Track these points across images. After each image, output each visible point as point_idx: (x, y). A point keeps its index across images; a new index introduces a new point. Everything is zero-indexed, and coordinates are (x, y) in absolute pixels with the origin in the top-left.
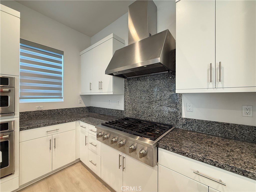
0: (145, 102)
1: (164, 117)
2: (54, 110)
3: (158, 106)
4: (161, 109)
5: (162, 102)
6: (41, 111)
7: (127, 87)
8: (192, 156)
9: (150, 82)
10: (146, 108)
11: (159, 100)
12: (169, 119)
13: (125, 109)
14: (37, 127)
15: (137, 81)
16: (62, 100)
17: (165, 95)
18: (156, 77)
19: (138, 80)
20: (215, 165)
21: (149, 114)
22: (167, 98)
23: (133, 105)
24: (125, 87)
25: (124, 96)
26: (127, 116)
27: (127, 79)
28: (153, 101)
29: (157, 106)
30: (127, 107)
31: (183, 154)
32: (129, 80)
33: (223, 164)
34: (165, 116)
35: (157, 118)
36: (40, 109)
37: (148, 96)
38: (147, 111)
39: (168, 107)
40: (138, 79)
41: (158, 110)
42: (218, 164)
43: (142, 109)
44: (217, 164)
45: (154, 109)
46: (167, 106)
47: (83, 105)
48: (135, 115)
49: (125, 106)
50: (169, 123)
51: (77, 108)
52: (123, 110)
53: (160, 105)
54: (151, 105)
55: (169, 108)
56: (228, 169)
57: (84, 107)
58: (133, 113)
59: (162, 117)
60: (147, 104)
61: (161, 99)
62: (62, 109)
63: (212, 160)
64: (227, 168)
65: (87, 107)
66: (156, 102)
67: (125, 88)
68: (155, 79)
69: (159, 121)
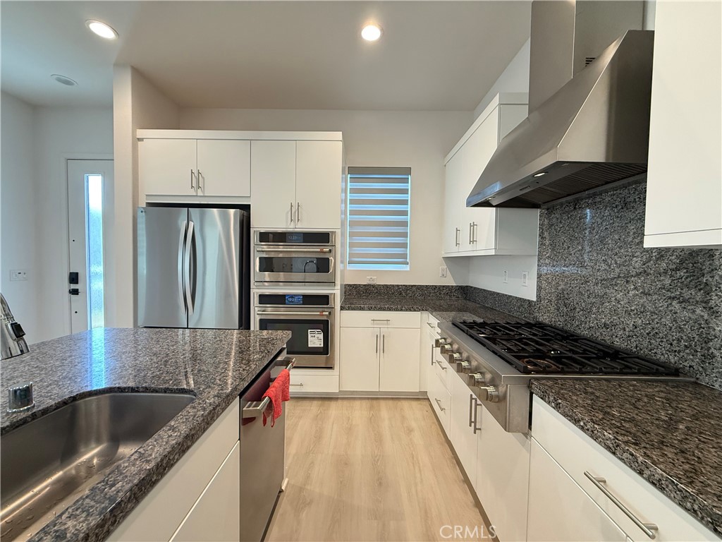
0: (594, 280)
1: (654, 335)
2: (393, 286)
3: (635, 295)
4: (646, 304)
5: (649, 282)
6: (373, 286)
7: (546, 234)
8: (592, 431)
9: (613, 214)
10: (594, 300)
11: (638, 275)
12: (671, 344)
13: (538, 296)
14: (360, 310)
15: (572, 211)
16: (407, 268)
17: (662, 256)
18: (634, 193)
19: (575, 208)
20: (641, 473)
21: (603, 320)
22: (671, 267)
23: (560, 288)
24: (542, 232)
25: (539, 261)
26: (544, 318)
27: (548, 209)
28: (619, 277)
29: (631, 293)
30: (543, 293)
31: (575, 420)
32: (550, 210)
33: (660, 477)
34: (657, 331)
35: (629, 336)
36: (372, 283)
37: (603, 258)
38: (599, 308)
39: (669, 301)
40: (576, 205)
41: (633, 308)
42: (649, 473)
43: (584, 301)
44: (647, 472)
45: (622, 303)
46: (670, 298)
47: (450, 281)
48: (562, 319)
49: (539, 289)
50: (673, 361)
51: (436, 286)
52: (535, 299)
53: (642, 293)
54: (612, 290)
55: (674, 303)
56: (672, 495)
57: (452, 286)
58: (558, 310)
59: (648, 334)
60: (600, 285)
61: (645, 271)
62: (406, 286)
63: (636, 457)
64: (670, 490)
65: (460, 287)
66: (627, 282)
67: (541, 236)
68: (628, 200)
69: (636, 347)
